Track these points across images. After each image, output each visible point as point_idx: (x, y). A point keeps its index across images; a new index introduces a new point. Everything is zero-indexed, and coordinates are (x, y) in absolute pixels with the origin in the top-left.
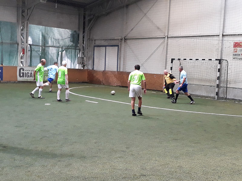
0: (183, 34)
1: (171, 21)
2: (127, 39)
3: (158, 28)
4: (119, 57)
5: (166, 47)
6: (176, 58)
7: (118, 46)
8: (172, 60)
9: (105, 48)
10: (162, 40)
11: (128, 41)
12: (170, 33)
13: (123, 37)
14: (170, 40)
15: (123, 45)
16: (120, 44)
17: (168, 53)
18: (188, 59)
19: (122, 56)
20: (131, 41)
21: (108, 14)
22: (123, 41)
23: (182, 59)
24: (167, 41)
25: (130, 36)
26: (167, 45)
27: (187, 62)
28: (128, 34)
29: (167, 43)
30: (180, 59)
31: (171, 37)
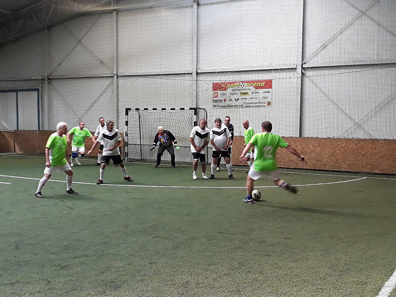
0: (141, 71)
1: (120, 52)
2: (52, 79)
3: (102, 62)
4: (40, 108)
5: (115, 90)
6: (133, 108)
7: (37, 90)
8: (127, 110)
9: (15, 93)
10: (109, 81)
11: (54, 82)
12: (120, 70)
13: (46, 75)
14: (121, 81)
15: (46, 89)
16: (40, 86)
17: (120, 100)
18: (150, 108)
19: (46, 105)
20: (58, 82)
22: (46, 82)
23: (142, 108)
24: (117, 81)
25: (56, 74)
26: (117, 87)
27: (149, 112)
28: (53, 72)
29: (117, 85)
30: (139, 109)
31: (123, 76)
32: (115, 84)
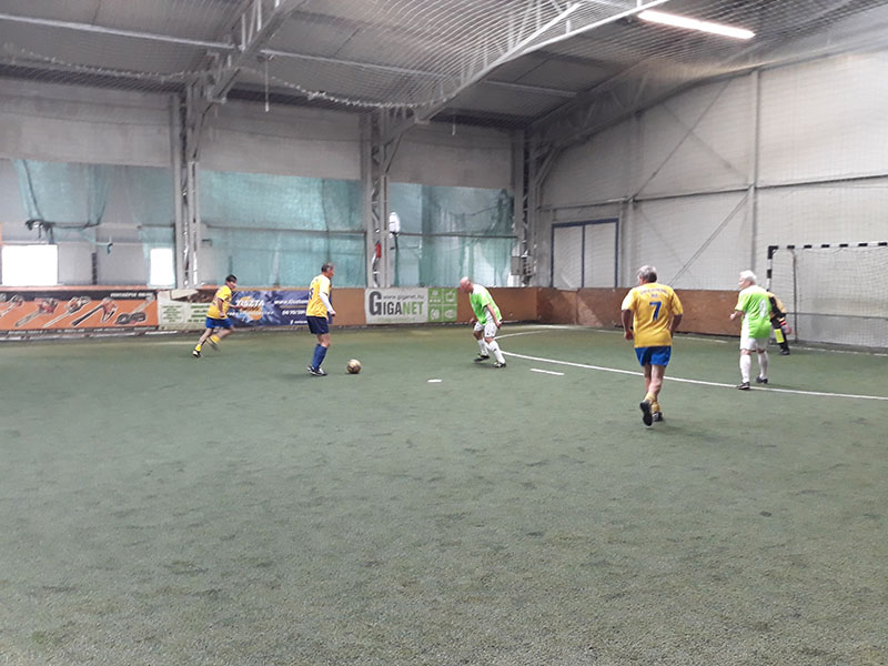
0: (800, 177)
1: (761, 144)
2: (641, 201)
3: (728, 166)
4: (619, 250)
5: (751, 214)
6: (783, 244)
7: (616, 220)
8: (772, 250)
9: (580, 228)
10: (739, 198)
11: (644, 206)
12: (761, 178)
13: (630, 195)
14: (762, 196)
15: (630, 218)
16: (621, 213)
17: (759, 231)
18: (817, 245)
19: (629, 246)
20: (651, 204)
21: (587, 138)
22: (631, 207)
23: (799, 245)
24: (755, 197)
25: (648, 192)
26: (755, 209)
27: (812, 252)
28: (641, 190)
29: (755, 204)
30: (793, 247)
31: (765, 188)
32: (751, 203)
